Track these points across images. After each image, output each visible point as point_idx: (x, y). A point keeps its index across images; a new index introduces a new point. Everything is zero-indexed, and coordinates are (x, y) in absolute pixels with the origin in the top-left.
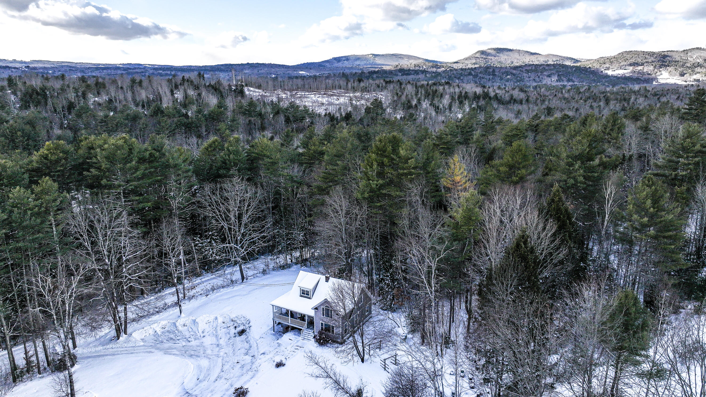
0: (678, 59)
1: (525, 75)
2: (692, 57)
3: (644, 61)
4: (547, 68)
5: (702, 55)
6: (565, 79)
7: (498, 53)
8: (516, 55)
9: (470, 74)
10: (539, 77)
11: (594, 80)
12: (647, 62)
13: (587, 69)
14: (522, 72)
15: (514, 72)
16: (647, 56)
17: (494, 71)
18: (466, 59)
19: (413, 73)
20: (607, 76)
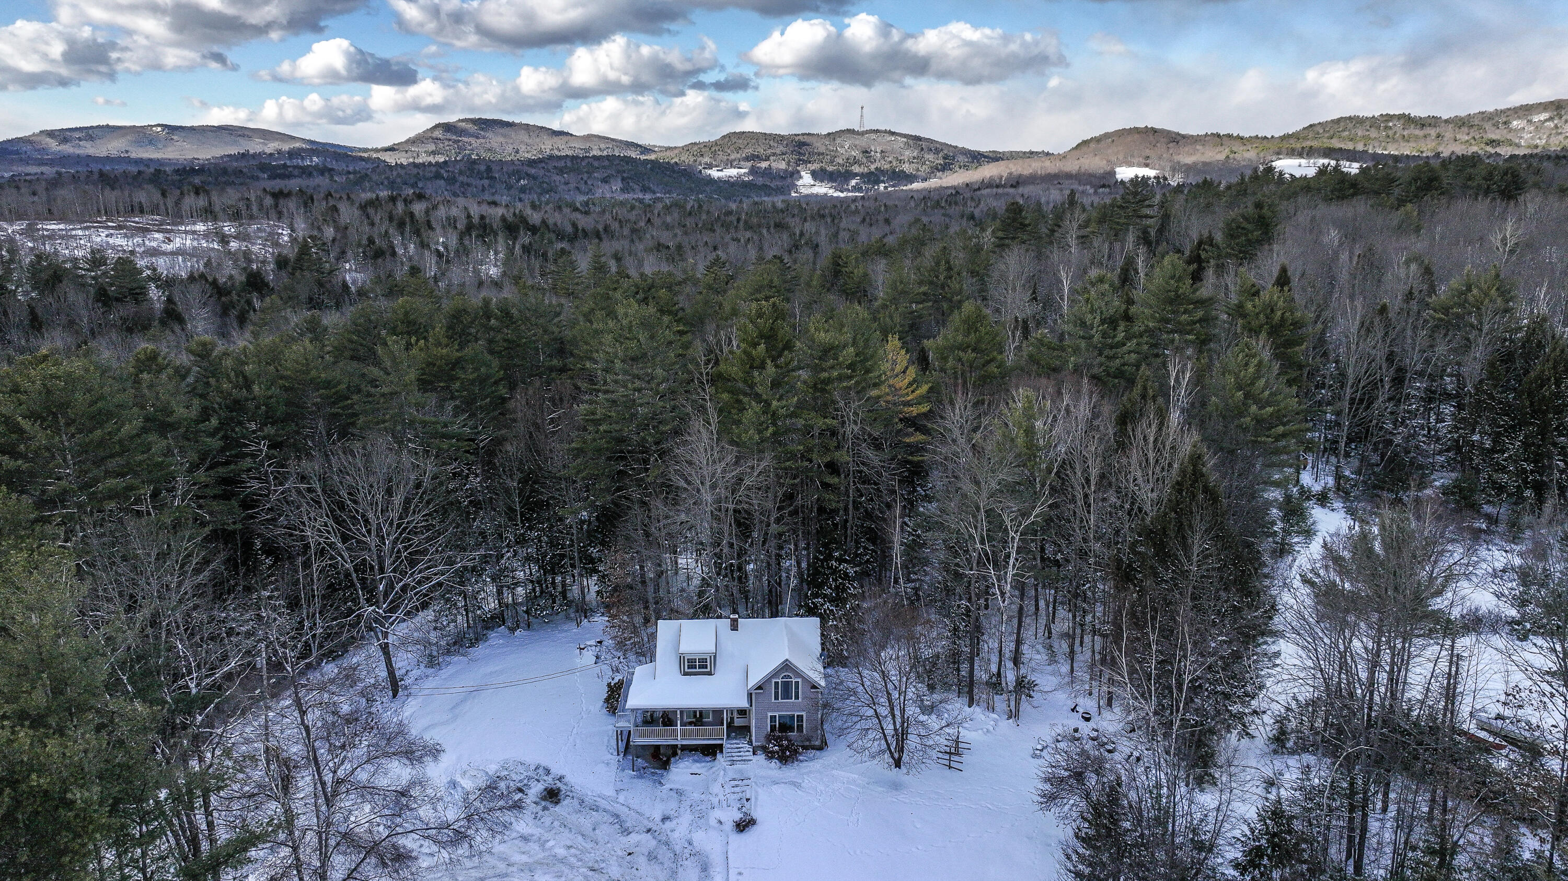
0: (822, 149)
1: (557, 178)
2: (843, 147)
3: (769, 151)
4: (596, 164)
5: (857, 142)
6: (636, 187)
7: (482, 129)
8: (523, 136)
9: (438, 176)
10: (586, 183)
11: (691, 190)
12: (774, 154)
13: (673, 166)
14: (549, 171)
15: (533, 171)
16: (772, 143)
17: (489, 169)
18: (413, 141)
19: (296, 172)
20: (711, 181)
